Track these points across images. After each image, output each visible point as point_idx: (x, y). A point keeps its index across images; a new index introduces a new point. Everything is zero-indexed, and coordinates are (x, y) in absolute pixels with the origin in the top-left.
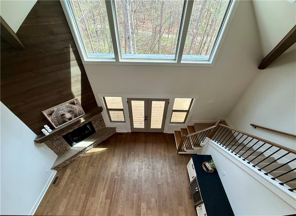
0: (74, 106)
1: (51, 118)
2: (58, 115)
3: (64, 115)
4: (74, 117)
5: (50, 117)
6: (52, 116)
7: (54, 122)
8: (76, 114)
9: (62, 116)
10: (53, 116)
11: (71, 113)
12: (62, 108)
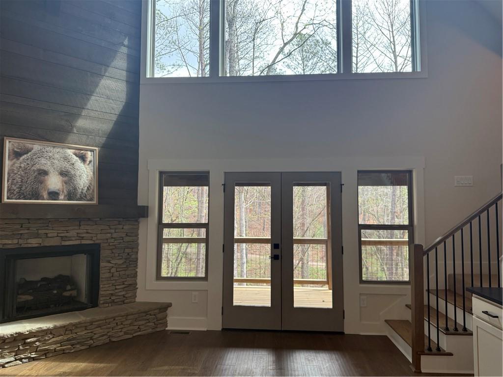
0: (82, 165)
1: (14, 164)
2: (33, 166)
3: (45, 173)
4: (65, 196)
5: (12, 160)
6: (18, 162)
7: (10, 181)
8: (75, 189)
9: (39, 174)
10: (21, 163)
11: (66, 179)
12: (50, 154)
